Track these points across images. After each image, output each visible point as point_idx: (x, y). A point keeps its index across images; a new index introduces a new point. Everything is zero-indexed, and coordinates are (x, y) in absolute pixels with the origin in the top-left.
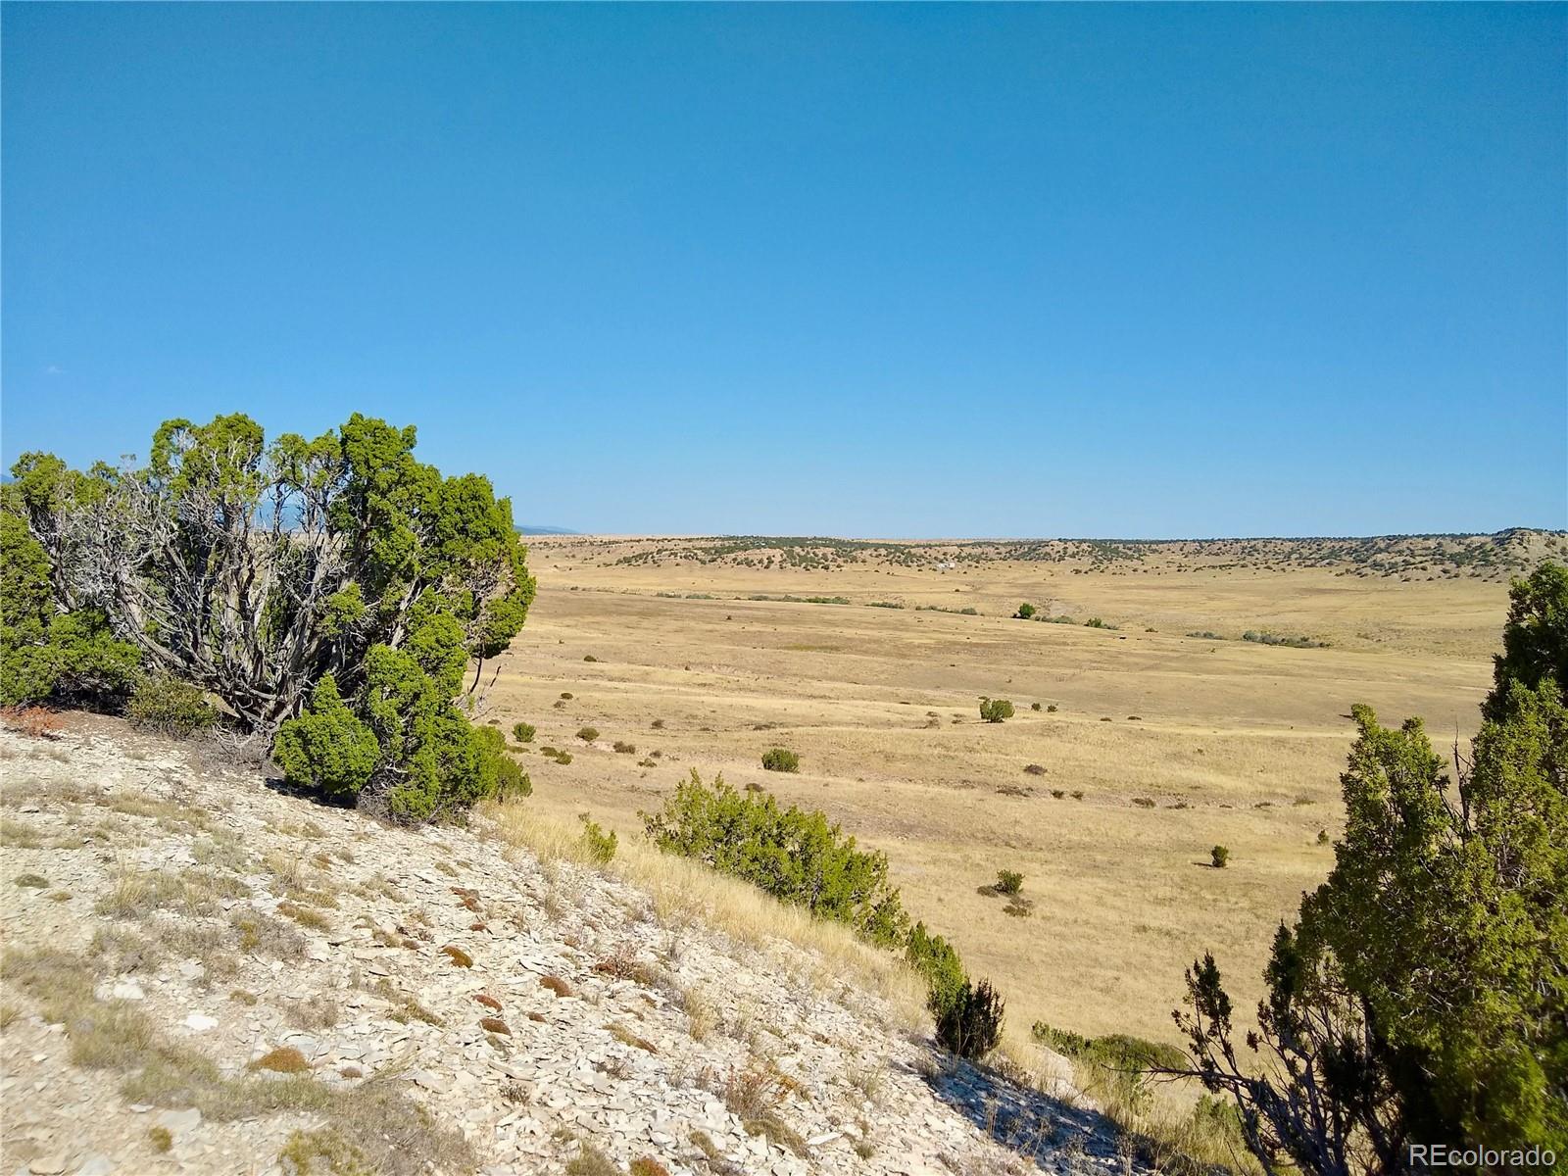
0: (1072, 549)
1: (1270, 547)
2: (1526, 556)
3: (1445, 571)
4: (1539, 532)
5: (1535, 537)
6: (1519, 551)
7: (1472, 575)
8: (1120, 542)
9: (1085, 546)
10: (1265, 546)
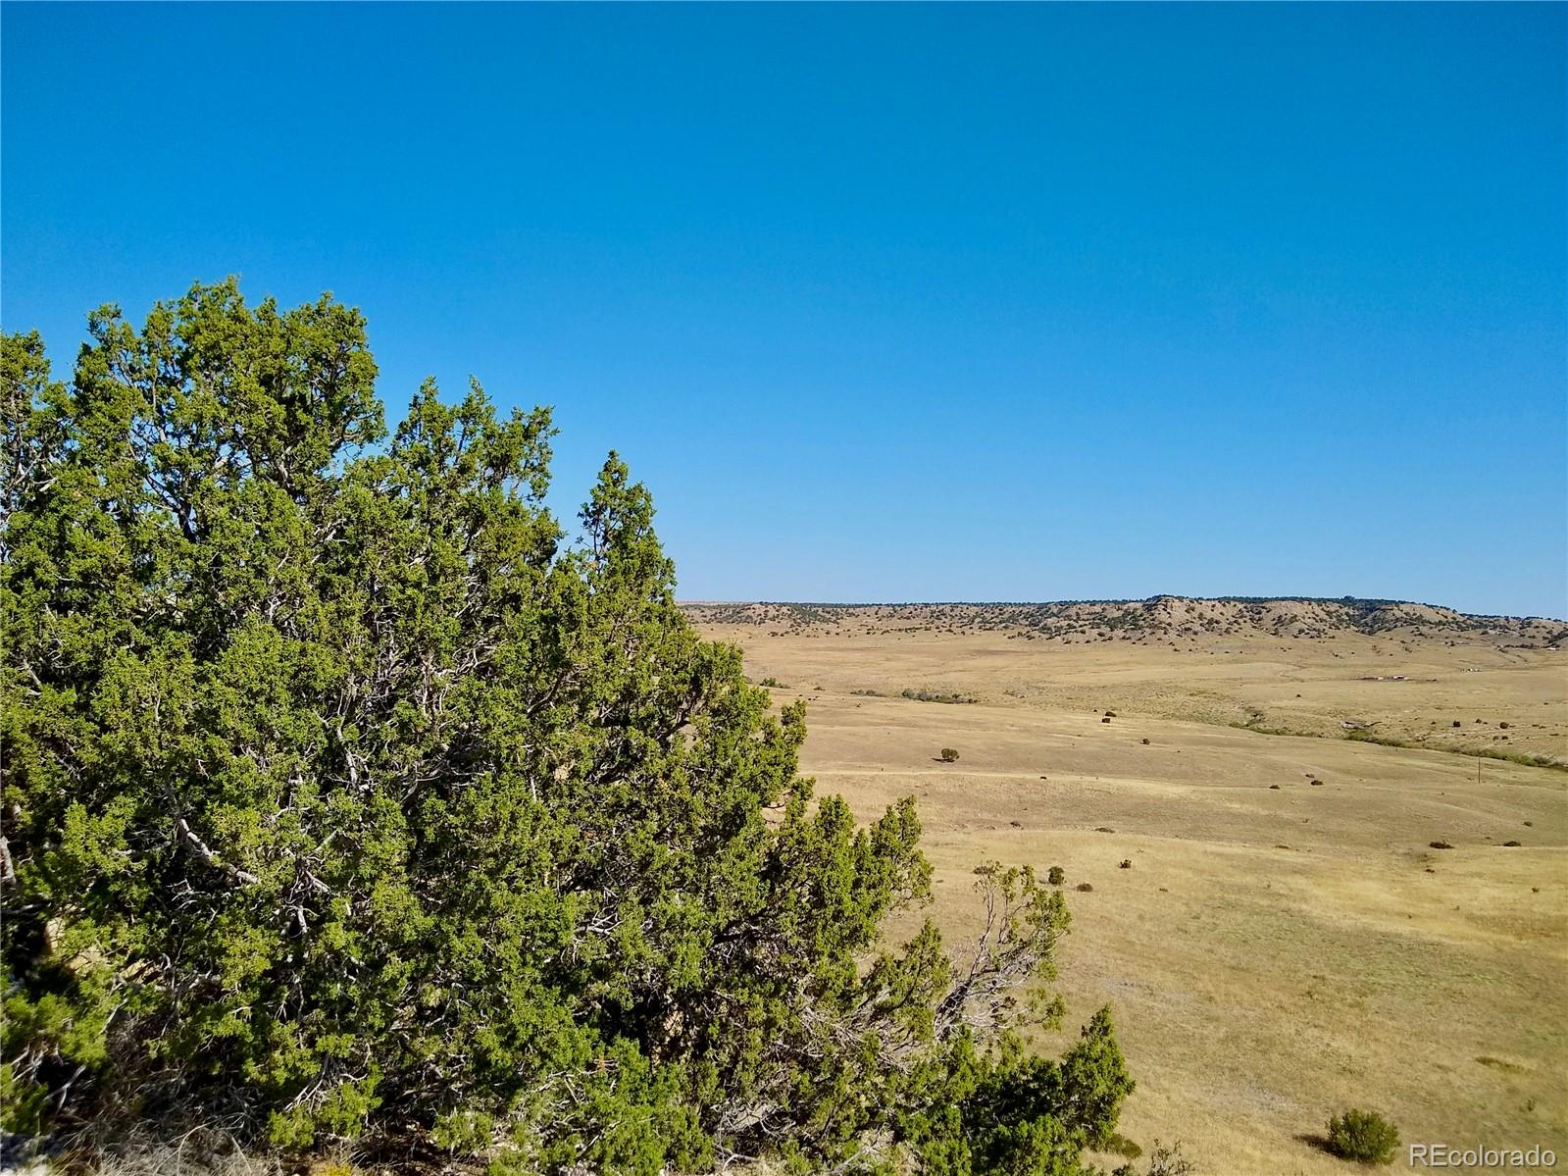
0: (772, 612)
1: (957, 611)
2: (1169, 620)
3: (1101, 635)
4: (1181, 599)
5: (1177, 603)
6: (1163, 616)
7: (1124, 638)
8: (820, 606)
9: (784, 609)
10: (951, 611)
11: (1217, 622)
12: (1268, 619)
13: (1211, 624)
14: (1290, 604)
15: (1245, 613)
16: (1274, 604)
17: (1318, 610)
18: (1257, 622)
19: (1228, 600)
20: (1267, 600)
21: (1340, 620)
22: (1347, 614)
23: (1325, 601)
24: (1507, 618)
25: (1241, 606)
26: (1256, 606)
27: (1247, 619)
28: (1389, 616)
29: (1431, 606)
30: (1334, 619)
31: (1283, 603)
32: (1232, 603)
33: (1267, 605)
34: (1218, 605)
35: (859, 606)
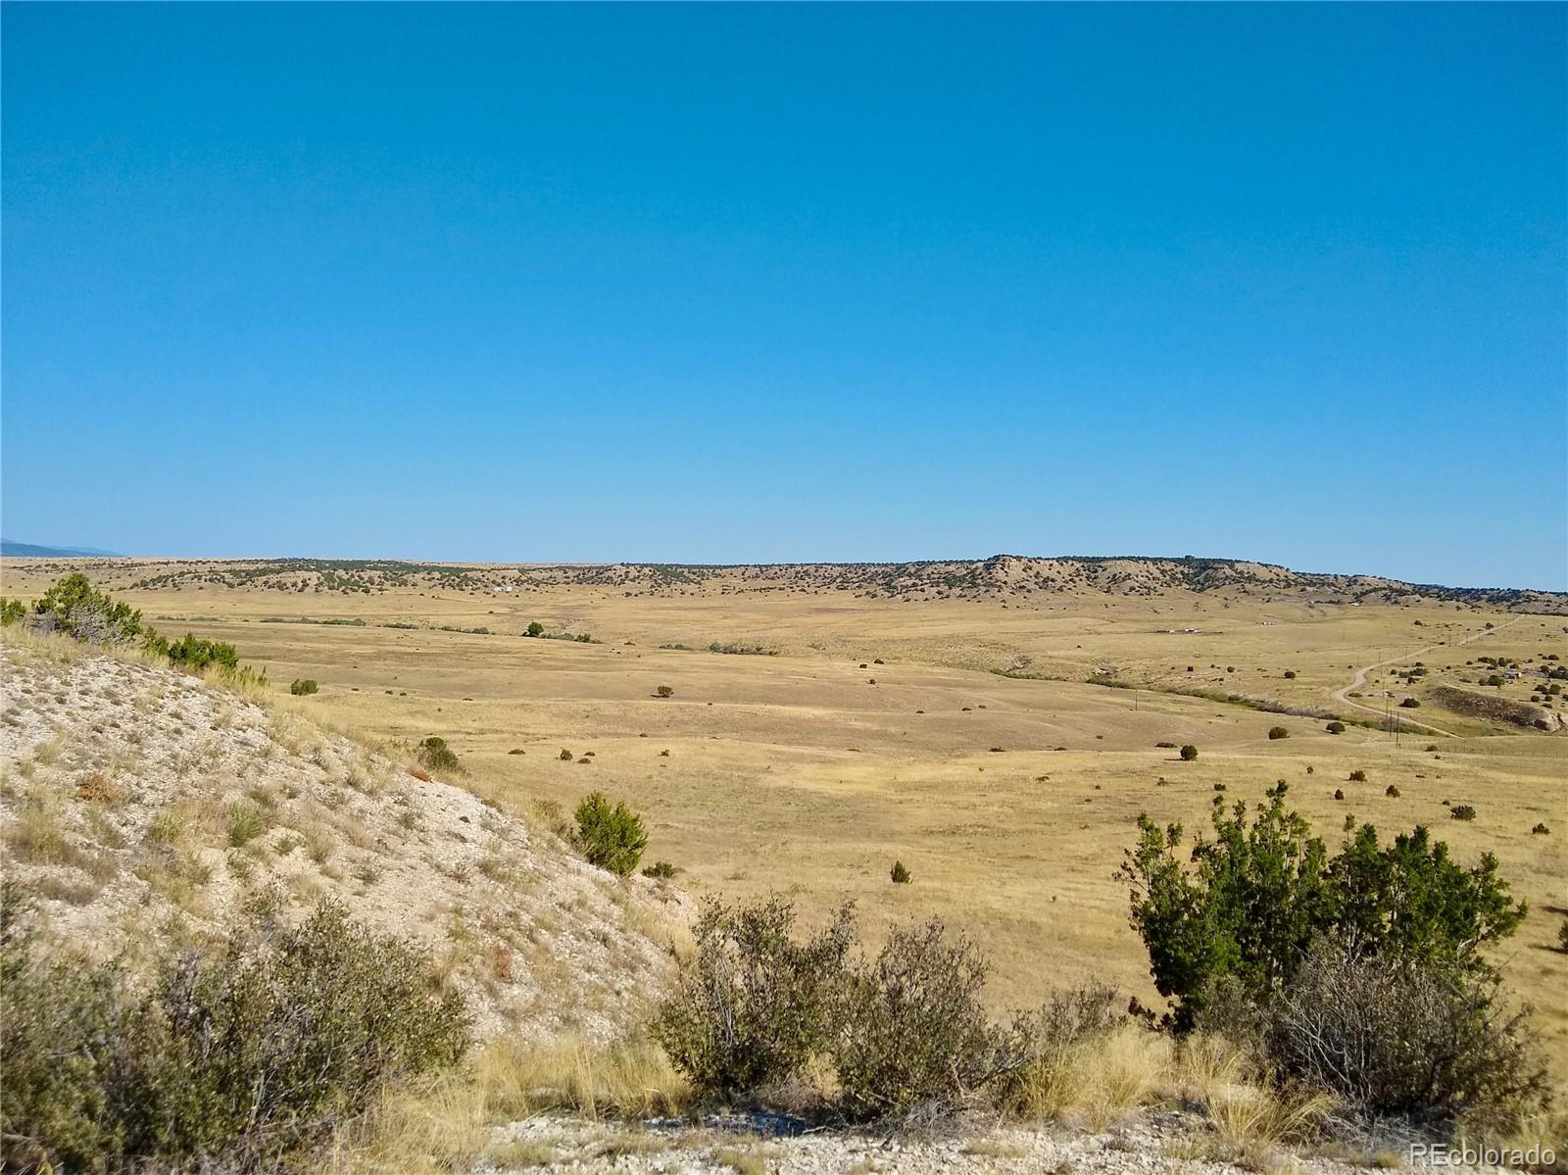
0: (633, 573)
1: (821, 571)
2: (1006, 579)
3: (939, 593)
4: (1019, 558)
5: (1014, 562)
6: (1000, 575)
7: (960, 596)
8: (685, 567)
9: (646, 570)
10: (816, 571)
11: (1053, 580)
12: (1103, 578)
13: (1046, 583)
14: (1126, 562)
15: (1082, 572)
16: (1110, 563)
17: (1152, 568)
18: (1092, 579)
19: (1066, 559)
20: (1105, 559)
21: (1173, 578)
22: (1182, 573)
23: (1161, 560)
24: (1336, 577)
25: (1078, 565)
26: (1092, 565)
27: (1083, 578)
28: (1220, 574)
29: (1266, 566)
30: (1168, 578)
31: (1118, 562)
32: (1070, 562)
33: (1103, 564)
34: (1055, 563)
35: (725, 567)
